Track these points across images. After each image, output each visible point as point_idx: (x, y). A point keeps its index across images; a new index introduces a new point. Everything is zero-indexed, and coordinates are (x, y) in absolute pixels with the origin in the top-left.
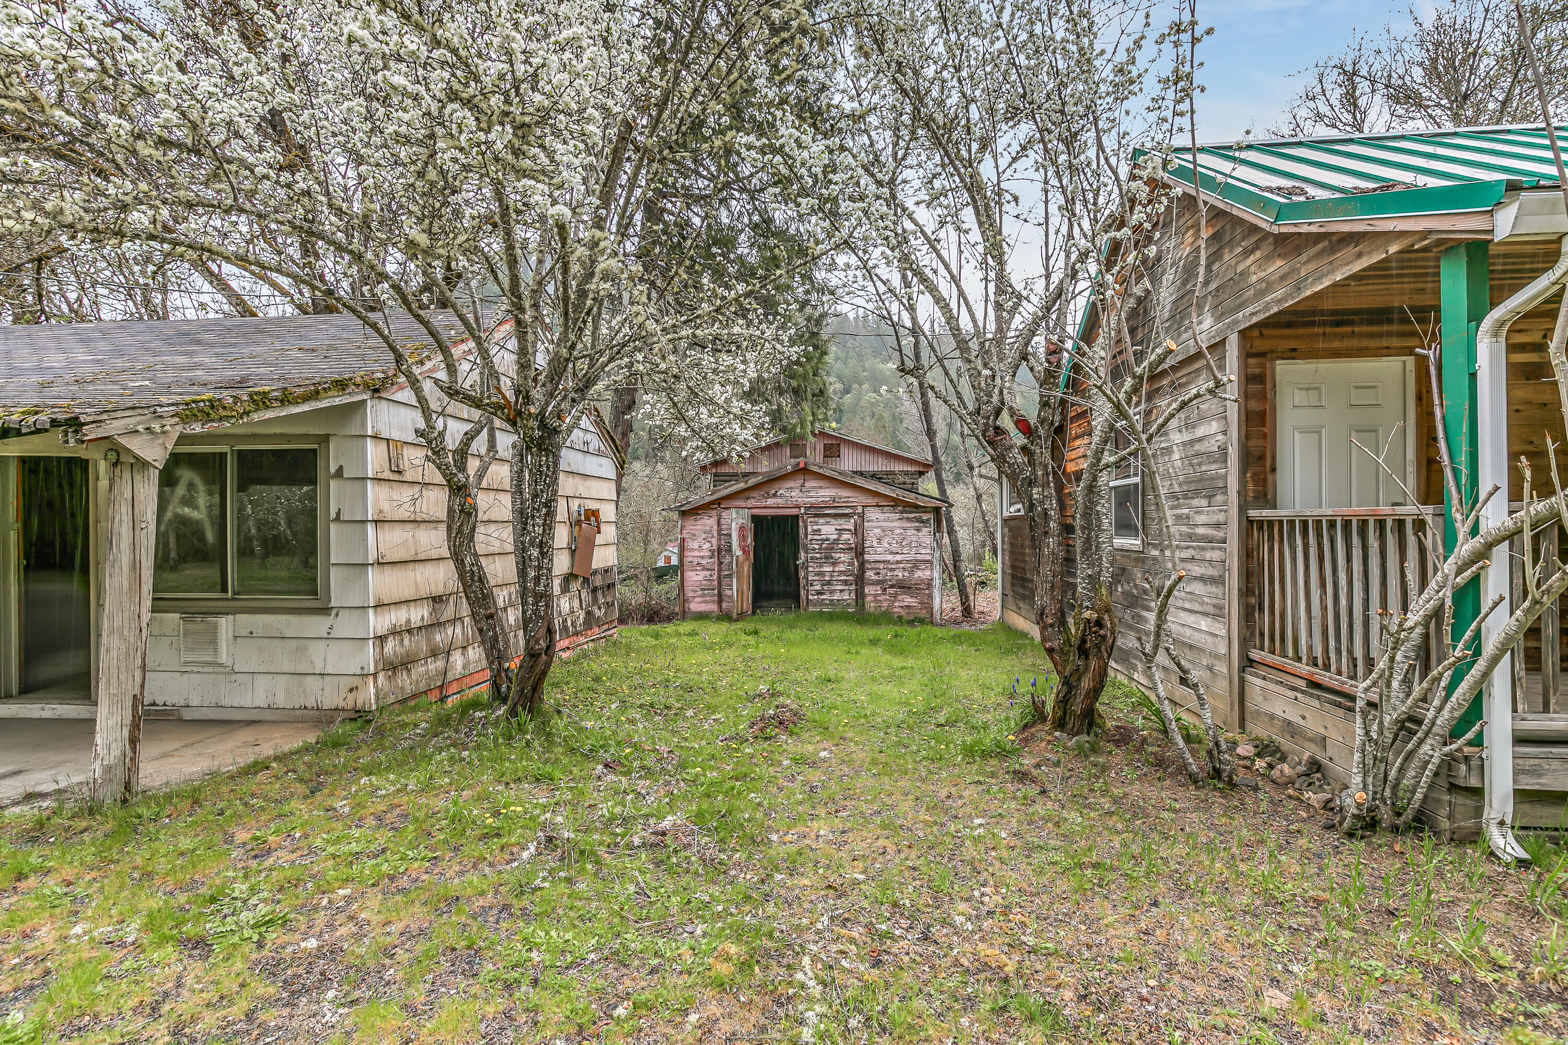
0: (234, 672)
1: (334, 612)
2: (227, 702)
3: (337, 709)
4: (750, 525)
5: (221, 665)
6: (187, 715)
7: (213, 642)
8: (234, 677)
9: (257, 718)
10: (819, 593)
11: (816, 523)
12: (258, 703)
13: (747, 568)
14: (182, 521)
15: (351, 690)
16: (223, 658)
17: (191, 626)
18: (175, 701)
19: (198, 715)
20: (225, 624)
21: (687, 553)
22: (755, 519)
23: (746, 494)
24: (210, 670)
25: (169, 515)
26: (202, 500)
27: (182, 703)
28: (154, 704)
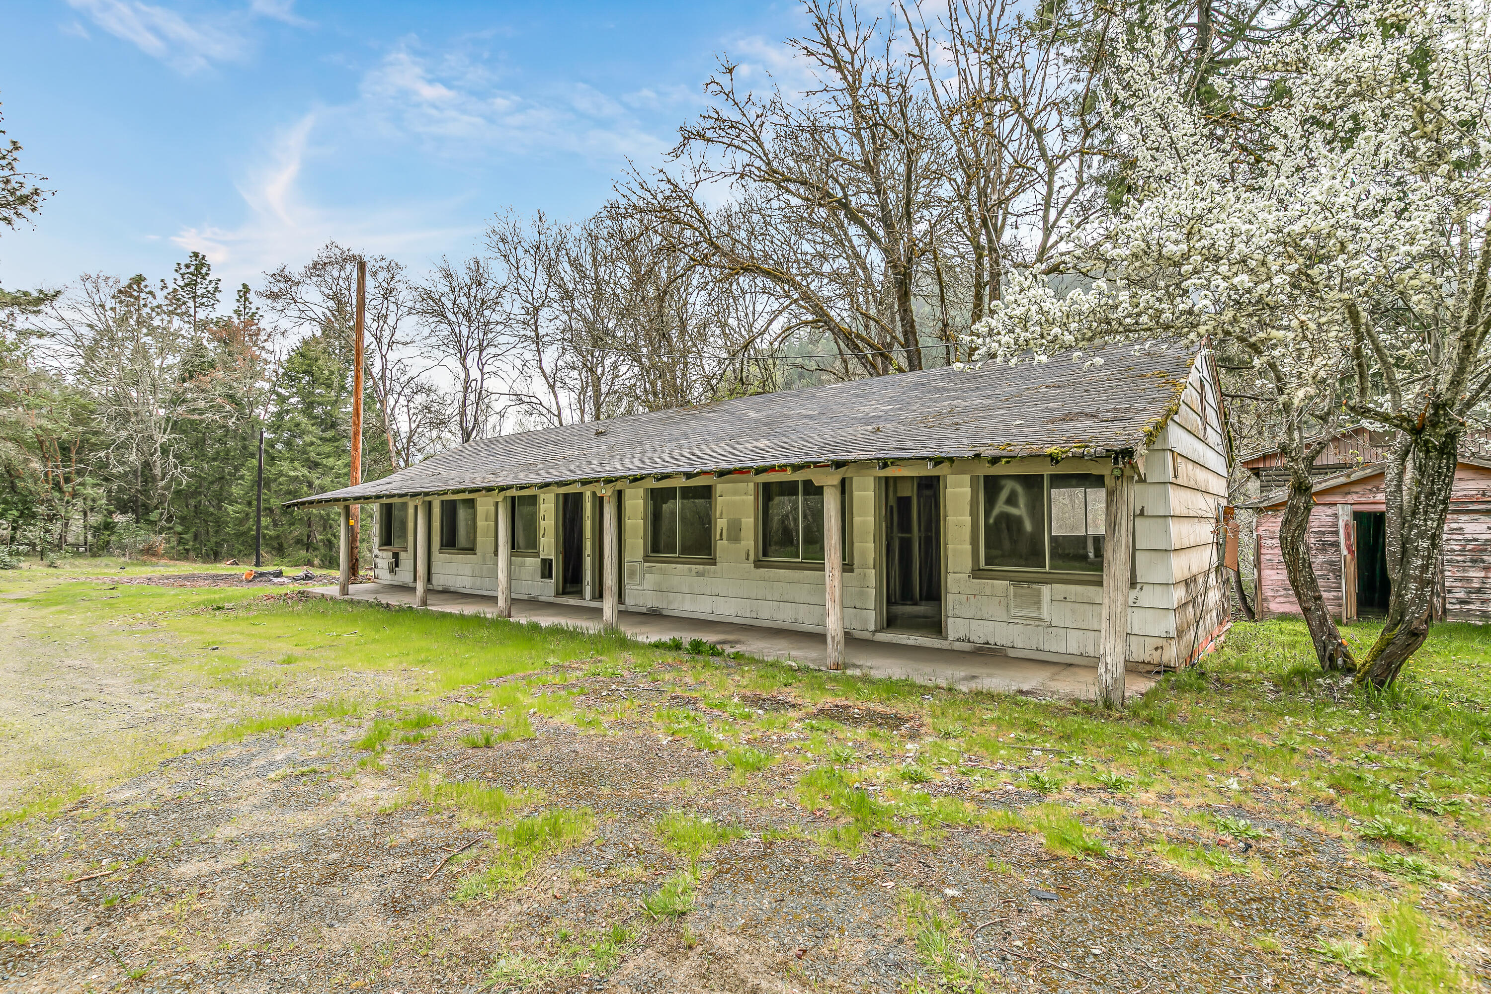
0: (1051, 626)
1: (1138, 586)
2: (1046, 647)
3: (1143, 662)
4: (1353, 523)
5: (1042, 620)
6: (1012, 653)
7: (1038, 603)
8: (1050, 630)
9: (1069, 662)
10: (1462, 602)
11: (1456, 521)
12: (1070, 651)
13: (1352, 569)
14: (1005, 517)
15: (1156, 649)
16: (1045, 614)
17: (1019, 590)
18: (1004, 643)
19: (1020, 654)
20: (1046, 591)
21: (1263, 551)
22: (1357, 515)
23: (1346, 489)
24: (1032, 623)
25: (996, 512)
26: (1022, 501)
27: (1009, 645)
28: (988, 643)
